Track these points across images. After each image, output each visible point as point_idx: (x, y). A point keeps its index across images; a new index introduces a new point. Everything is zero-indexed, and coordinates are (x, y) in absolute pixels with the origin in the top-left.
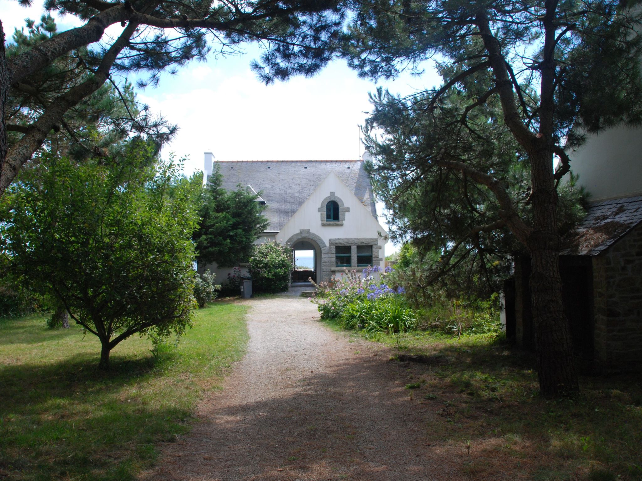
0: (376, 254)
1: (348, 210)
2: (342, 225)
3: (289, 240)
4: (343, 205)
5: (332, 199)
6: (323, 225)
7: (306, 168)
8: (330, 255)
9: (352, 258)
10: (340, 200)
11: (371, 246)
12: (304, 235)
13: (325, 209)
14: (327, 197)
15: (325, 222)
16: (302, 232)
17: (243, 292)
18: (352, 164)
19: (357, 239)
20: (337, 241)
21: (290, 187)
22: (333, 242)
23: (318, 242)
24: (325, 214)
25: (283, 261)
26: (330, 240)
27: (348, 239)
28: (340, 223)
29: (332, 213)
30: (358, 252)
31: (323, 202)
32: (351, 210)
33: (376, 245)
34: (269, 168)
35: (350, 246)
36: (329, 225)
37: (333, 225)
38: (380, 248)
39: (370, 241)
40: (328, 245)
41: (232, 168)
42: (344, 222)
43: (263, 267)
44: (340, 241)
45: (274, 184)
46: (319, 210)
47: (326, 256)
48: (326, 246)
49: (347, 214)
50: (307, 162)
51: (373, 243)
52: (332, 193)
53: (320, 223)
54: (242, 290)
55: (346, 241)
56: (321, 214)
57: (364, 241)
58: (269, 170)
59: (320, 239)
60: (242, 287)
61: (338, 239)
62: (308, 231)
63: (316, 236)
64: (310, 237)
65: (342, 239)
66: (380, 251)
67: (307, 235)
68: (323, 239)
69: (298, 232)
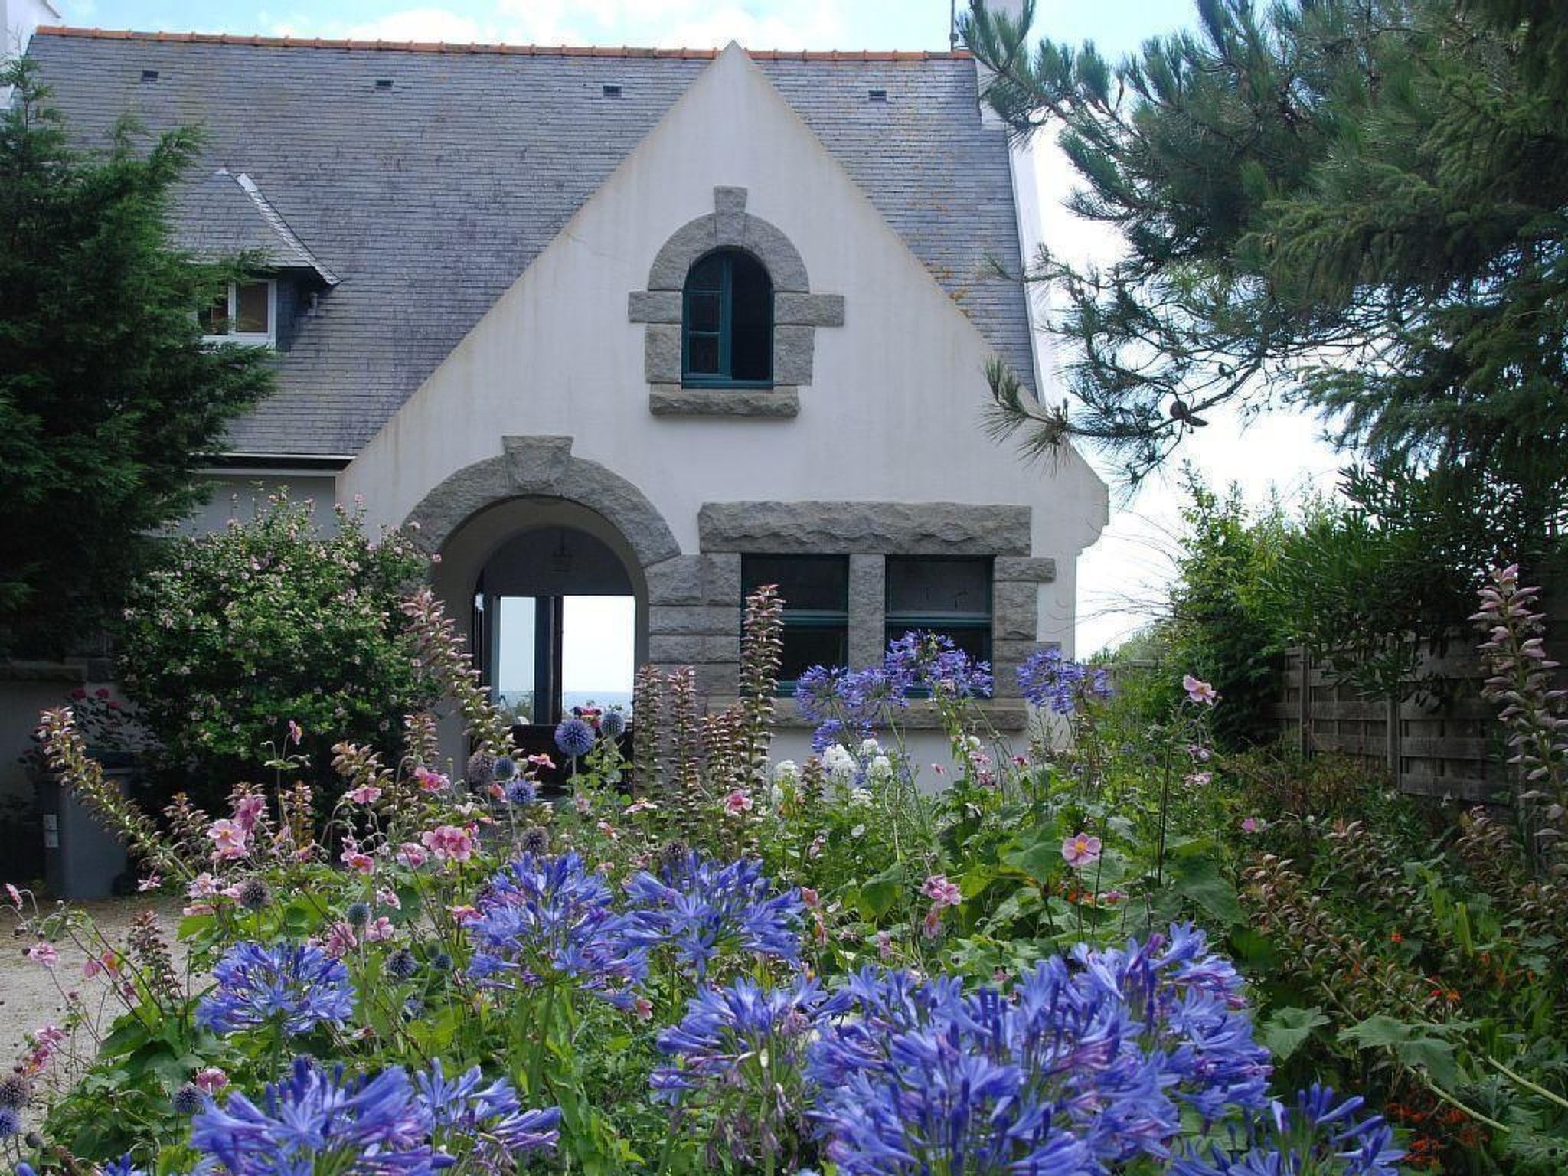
0: (1015, 615)
1: (832, 314)
2: (787, 414)
3: (428, 509)
4: (803, 274)
5: (728, 236)
6: (662, 411)
7: (612, 91)
8: (703, 618)
9: (854, 637)
10: (783, 240)
11: (985, 564)
12: (533, 474)
13: (674, 305)
14: (697, 224)
15: (675, 393)
16: (515, 452)
17: (58, 852)
18: (901, 73)
19: (890, 509)
20: (754, 523)
21: (499, 198)
22: (727, 527)
23: (626, 522)
24: (674, 334)
25: (346, 641)
26: (705, 513)
27: (827, 508)
28: (775, 398)
29: (723, 334)
30: (893, 599)
31: (664, 257)
32: (851, 314)
33: (1022, 551)
34: (384, 85)
35: (844, 560)
36: (702, 413)
37: (726, 414)
38: (1045, 574)
39: (975, 528)
40: (689, 545)
41: (150, 76)
42: (803, 392)
43: (199, 679)
44: (774, 521)
45: (402, 178)
46: (639, 309)
47: (678, 618)
48: (675, 553)
49: (823, 337)
50: (626, 56)
51: (996, 542)
52: (730, 199)
53: (643, 393)
54: (52, 841)
55: (813, 521)
56: (651, 338)
57: (934, 525)
58: (385, 97)
59: (640, 507)
60: (51, 821)
61: (764, 507)
62: (559, 450)
63: (610, 482)
64: (572, 492)
65: (790, 510)
66: (1046, 595)
67: (553, 474)
68: (661, 509)
69: (496, 451)
